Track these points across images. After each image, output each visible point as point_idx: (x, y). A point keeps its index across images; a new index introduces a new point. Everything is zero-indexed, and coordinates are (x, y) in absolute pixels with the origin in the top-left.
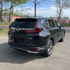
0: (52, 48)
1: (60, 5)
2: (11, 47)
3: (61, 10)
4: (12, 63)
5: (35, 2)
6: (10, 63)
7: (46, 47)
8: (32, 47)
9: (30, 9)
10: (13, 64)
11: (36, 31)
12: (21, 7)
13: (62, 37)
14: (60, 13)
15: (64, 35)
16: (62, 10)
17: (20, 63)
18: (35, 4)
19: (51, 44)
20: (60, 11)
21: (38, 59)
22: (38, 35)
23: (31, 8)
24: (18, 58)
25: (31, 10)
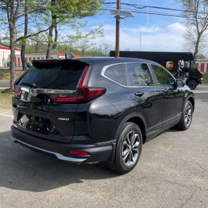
0: (140, 147)
1: (195, 17)
2: (16, 142)
3: (200, 34)
4: (13, 188)
5: (116, 12)
6: (8, 189)
7: (112, 145)
8: (68, 143)
9: (101, 33)
10: (14, 191)
11: (80, 97)
12: (73, 26)
13: (182, 115)
14: (198, 42)
15: (190, 111)
16: (202, 32)
17: (34, 190)
18: (118, 18)
19: (136, 135)
20: (196, 36)
21: (93, 179)
22: (85, 110)
23: (103, 30)
24: (34, 175)
25: (102, 36)
